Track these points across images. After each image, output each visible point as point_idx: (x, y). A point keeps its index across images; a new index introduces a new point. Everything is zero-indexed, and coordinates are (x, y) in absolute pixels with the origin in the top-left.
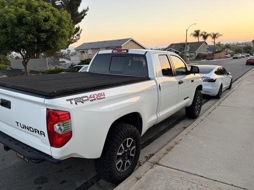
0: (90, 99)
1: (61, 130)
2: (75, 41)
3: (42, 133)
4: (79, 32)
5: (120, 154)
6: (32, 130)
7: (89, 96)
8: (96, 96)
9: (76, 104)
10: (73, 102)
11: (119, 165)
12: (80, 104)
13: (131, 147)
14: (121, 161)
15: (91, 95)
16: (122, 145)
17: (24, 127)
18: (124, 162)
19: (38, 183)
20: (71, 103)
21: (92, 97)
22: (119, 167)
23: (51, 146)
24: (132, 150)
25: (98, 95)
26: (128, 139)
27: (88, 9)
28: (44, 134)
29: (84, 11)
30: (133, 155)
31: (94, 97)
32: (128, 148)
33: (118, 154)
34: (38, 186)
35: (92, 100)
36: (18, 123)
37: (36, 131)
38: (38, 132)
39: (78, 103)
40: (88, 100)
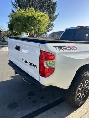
0: (68, 49)
1: (48, 66)
2: (51, 30)
3: (35, 66)
4: (53, 26)
5: (80, 89)
6: (30, 64)
7: (67, 47)
8: (71, 48)
9: (59, 50)
10: (57, 48)
11: (78, 96)
12: (61, 51)
13: (87, 86)
14: (80, 93)
15: (68, 46)
16: (82, 83)
17: (26, 62)
18: (81, 95)
19: (30, 95)
20: (56, 49)
21: (69, 48)
22: (78, 97)
23: (40, 75)
24: (87, 88)
25: (72, 47)
26: (86, 80)
27: (58, 14)
28: (37, 67)
29: (56, 15)
30: (87, 91)
31: (70, 48)
32: (85, 86)
33: (79, 89)
34: (29, 96)
35: (69, 50)
36: (23, 59)
37: (32, 65)
38: (33, 66)
39: (60, 49)
40: (66, 49)
